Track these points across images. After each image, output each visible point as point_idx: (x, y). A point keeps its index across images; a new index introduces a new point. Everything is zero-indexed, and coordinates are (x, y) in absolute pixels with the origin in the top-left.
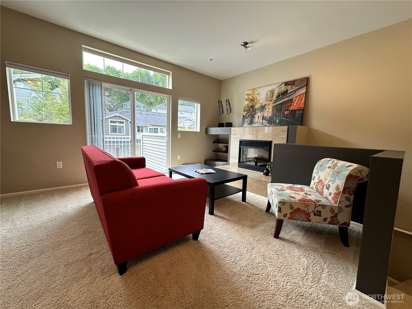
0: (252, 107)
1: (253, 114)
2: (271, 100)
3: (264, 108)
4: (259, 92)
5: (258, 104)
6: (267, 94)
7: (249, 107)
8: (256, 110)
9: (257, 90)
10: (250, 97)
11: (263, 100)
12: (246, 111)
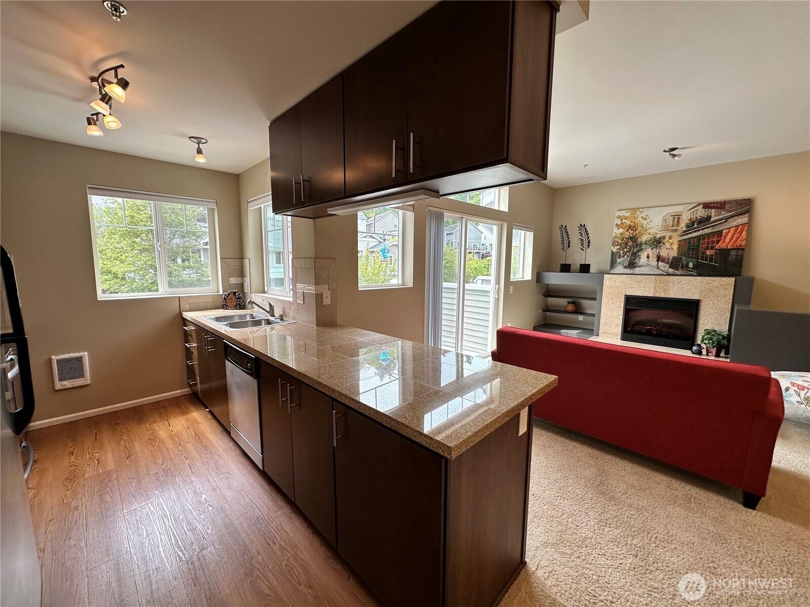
0: (633, 239)
1: (635, 251)
2: (676, 230)
3: (660, 242)
4: (647, 216)
5: (645, 234)
6: (666, 219)
7: (625, 239)
8: (641, 244)
9: (641, 212)
10: (627, 222)
11: (656, 229)
12: (617, 245)
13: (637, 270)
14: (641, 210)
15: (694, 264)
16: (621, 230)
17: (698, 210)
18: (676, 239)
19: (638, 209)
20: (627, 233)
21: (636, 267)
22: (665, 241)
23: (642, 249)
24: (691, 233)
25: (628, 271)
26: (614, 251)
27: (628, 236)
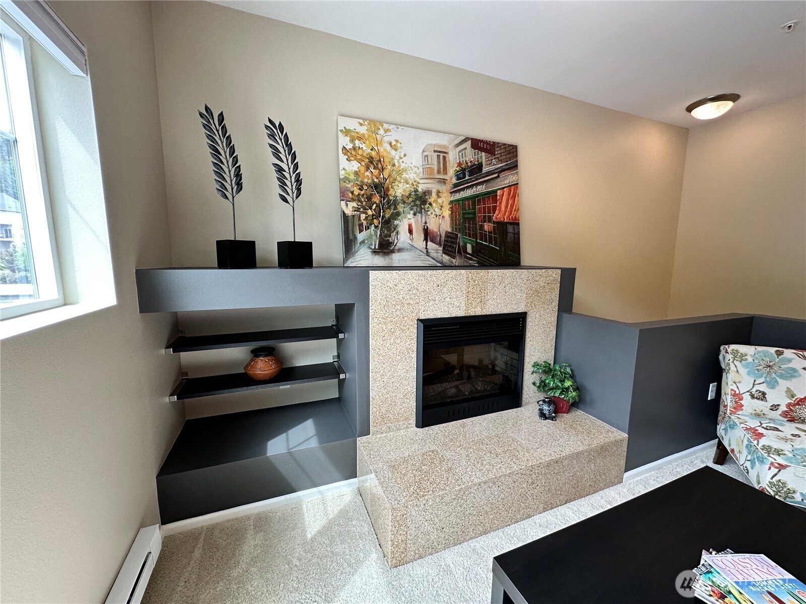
1: (387, 216)
3: (425, 202)
4: (396, 141)
5: (400, 182)
6: (427, 156)
7: (365, 187)
8: (395, 203)
9: (387, 131)
10: (363, 146)
11: (415, 173)
12: (353, 200)
13: (397, 259)
14: (386, 126)
15: (472, 246)
16: (355, 166)
17: (466, 149)
18: (446, 199)
19: (381, 123)
20: (368, 173)
21: (393, 252)
22: (432, 200)
23: (398, 214)
24: (463, 189)
25: (379, 261)
26: (349, 212)
27: (370, 181)
